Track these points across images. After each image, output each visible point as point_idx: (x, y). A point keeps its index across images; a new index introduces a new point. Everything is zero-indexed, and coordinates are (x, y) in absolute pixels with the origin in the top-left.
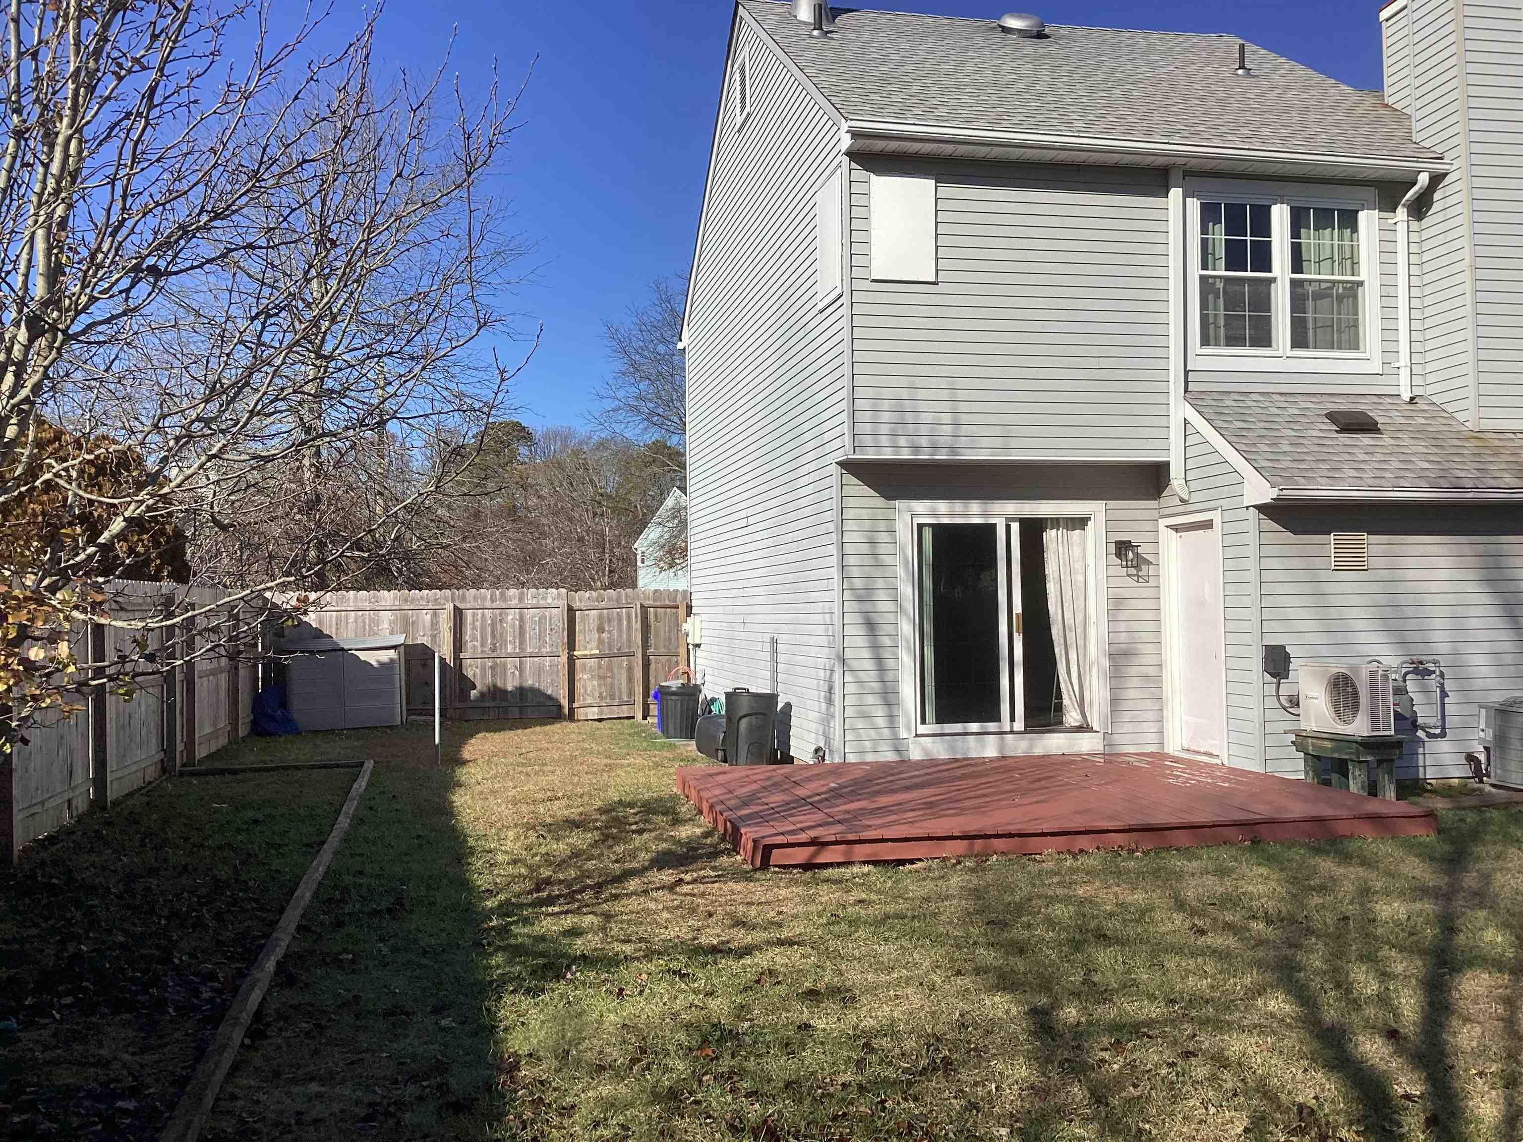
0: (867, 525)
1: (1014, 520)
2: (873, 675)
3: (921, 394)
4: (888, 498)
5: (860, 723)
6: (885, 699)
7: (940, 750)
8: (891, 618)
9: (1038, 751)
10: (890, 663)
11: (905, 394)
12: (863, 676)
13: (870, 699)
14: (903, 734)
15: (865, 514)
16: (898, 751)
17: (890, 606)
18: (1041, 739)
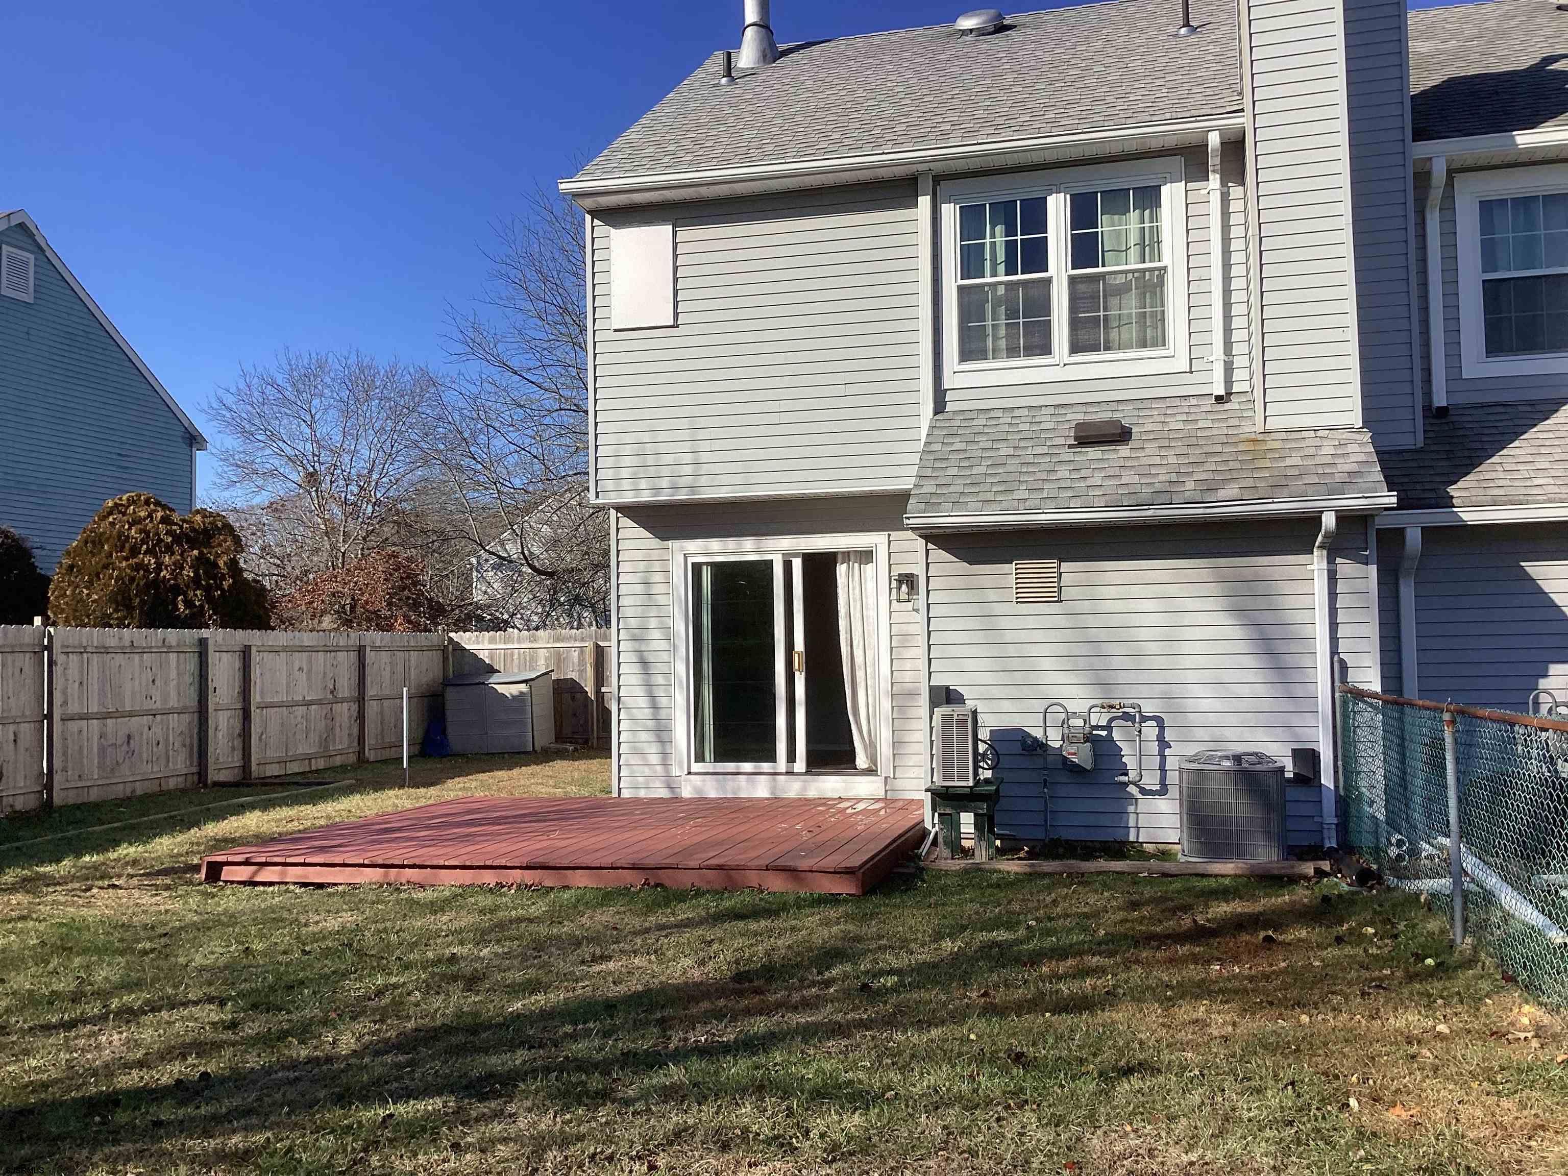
0: (641, 566)
1: (796, 555)
2: (648, 712)
3: (661, 437)
4: (663, 538)
5: (634, 760)
6: (658, 736)
7: (712, 790)
8: (665, 657)
9: (812, 793)
10: (663, 702)
11: (646, 437)
12: (638, 714)
13: (644, 736)
14: (675, 771)
15: (639, 555)
16: (671, 788)
17: (663, 645)
18: (814, 781)
